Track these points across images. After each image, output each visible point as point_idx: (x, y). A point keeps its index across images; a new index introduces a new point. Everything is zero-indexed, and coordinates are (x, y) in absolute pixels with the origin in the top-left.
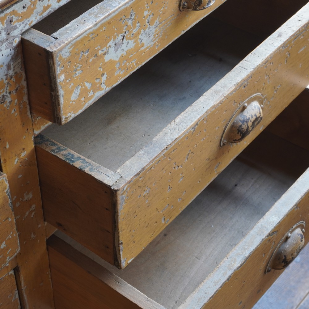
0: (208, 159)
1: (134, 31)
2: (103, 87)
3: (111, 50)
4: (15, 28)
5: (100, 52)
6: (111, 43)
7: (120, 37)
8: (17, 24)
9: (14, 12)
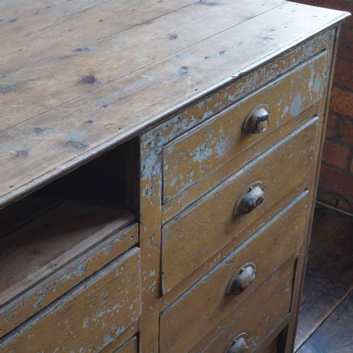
0: (225, 224)
1: (213, 143)
2: (191, 180)
3: (198, 153)
4: (160, 140)
5: (191, 154)
6: (198, 149)
7: (204, 146)
8: (161, 138)
9: (161, 129)
